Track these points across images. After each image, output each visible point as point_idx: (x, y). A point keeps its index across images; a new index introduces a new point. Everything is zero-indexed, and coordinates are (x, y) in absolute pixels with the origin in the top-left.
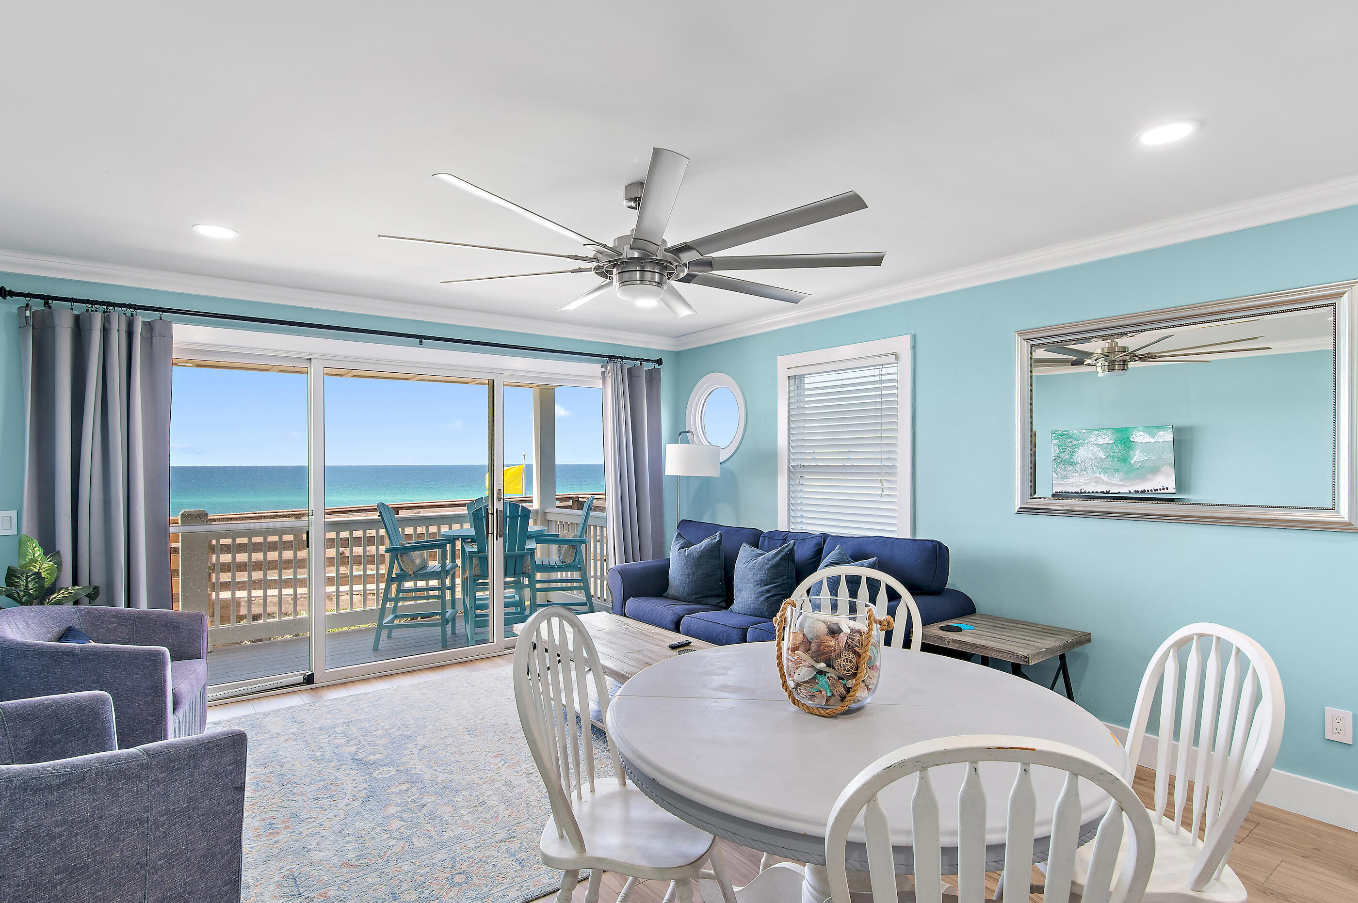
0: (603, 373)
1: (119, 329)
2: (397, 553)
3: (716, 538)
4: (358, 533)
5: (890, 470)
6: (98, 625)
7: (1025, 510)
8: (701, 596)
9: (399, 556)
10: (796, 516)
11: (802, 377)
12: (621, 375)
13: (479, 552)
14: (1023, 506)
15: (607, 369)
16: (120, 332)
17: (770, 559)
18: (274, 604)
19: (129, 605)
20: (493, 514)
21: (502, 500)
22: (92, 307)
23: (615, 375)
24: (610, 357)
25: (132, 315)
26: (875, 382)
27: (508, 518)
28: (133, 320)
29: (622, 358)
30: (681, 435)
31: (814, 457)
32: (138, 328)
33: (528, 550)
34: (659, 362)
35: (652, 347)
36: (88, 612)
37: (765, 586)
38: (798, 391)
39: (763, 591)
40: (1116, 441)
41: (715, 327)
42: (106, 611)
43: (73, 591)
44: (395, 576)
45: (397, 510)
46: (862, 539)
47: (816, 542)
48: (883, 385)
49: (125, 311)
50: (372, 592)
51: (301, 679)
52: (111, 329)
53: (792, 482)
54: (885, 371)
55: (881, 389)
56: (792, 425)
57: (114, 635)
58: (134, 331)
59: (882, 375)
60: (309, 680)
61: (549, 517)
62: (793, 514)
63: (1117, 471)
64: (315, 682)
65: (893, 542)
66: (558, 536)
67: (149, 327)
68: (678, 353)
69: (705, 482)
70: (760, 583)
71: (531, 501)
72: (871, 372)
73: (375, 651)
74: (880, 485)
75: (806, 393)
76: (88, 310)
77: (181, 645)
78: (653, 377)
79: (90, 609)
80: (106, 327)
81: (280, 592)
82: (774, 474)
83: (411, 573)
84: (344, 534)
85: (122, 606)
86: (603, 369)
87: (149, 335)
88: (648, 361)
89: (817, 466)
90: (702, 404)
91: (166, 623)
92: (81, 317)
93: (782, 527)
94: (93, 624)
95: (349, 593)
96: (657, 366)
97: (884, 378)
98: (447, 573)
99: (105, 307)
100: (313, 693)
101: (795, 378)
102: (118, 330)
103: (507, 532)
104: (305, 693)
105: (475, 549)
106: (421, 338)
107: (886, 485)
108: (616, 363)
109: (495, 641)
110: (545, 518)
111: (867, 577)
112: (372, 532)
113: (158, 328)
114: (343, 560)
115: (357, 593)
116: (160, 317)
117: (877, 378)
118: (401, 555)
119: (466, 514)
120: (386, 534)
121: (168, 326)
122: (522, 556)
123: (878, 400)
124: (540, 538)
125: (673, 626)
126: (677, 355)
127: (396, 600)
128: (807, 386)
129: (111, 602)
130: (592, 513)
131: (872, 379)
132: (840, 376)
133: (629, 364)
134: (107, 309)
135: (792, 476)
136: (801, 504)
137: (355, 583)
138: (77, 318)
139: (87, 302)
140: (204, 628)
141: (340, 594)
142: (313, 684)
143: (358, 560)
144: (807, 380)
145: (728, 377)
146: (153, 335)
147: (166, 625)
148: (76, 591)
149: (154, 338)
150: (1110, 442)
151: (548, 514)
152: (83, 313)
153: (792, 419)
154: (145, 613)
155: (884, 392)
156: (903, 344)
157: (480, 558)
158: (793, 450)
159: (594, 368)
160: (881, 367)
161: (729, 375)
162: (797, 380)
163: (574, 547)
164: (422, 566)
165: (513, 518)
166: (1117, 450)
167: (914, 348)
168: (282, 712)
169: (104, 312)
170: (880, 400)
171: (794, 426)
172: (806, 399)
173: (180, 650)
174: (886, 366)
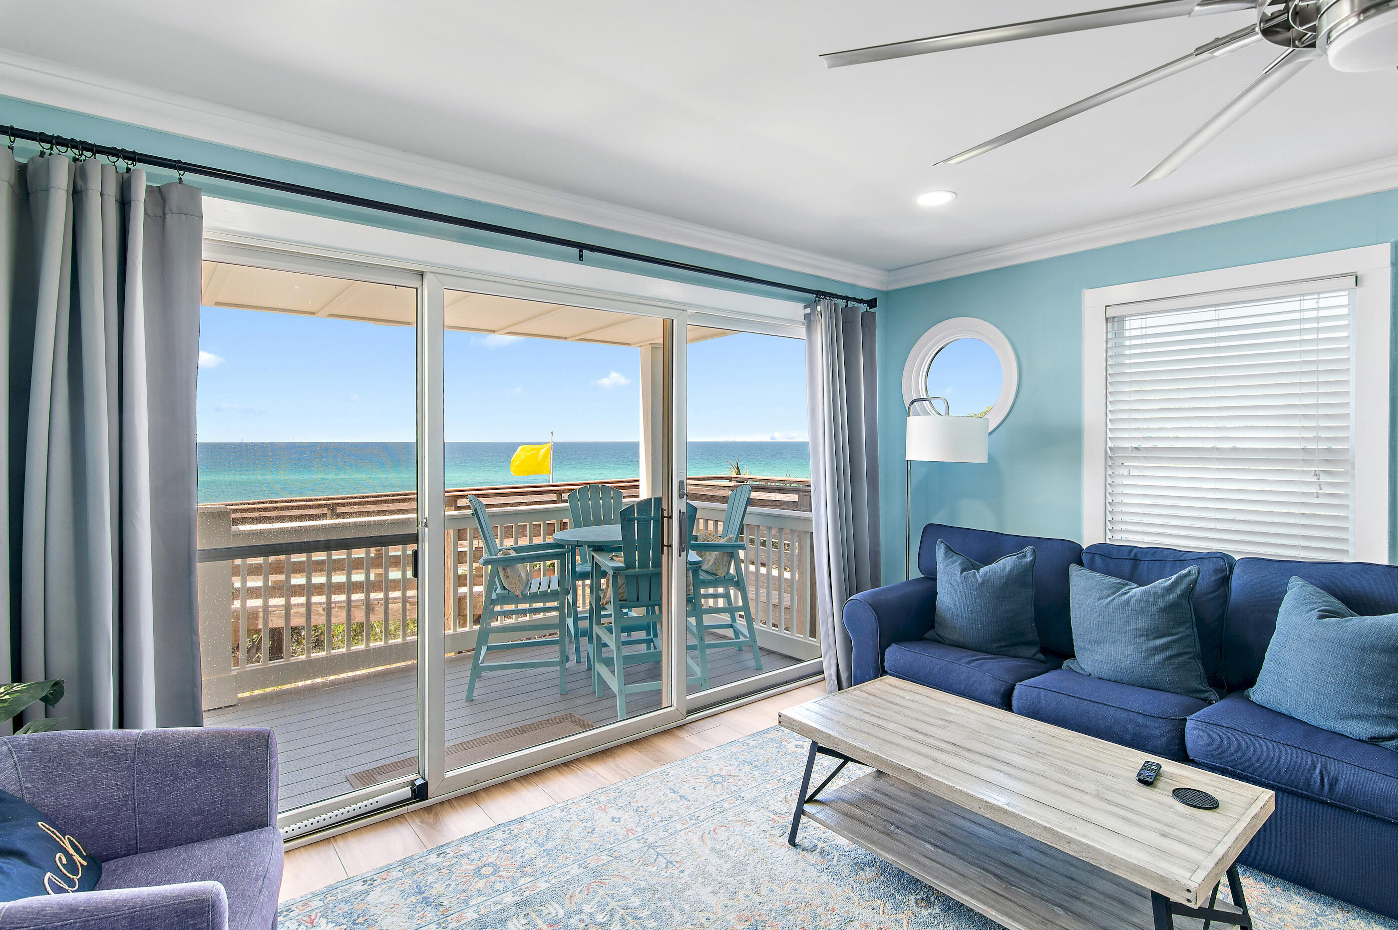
0: (806, 316)
1: (105, 192)
2: (498, 565)
3: (1025, 556)
5: (1337, 457)
6: (58, 776)
8: (1006, 643)
9: (500, 569)
11: (1121, 319)
12: (835, 318)
15: (813, 310)
16: (105, 196)
17: (1159, 597)
18: (301, 615)
19: (121, 723)
20: (670, 517)
21: (685, 496)
22: (51, 148)
24: (818, 293)
25: (128, 170)
28: (129, 179)
29: (833, 296)
32: (140, 196)
34: (872, 303)
35: (861, 283)
36: (37, 749)
37: (1156, 638)
38: (1117, 340)
39: (1155, 648)
41: (967, 253)
42: (74, 744)
43: (7, 697)
44: (496, 598)
46: (1328, 566)
47: (1214, 566)
48: (1322, 324)
49: (114, 162)
51: (407, 792)
52: (87, 190)
54: (1323, 303)
57: (91, 794)
58: (133, 197)
59: (1318, 309)
60: (419, 788)
62: (1113, 518)
64: (429, 796)
67: (159, 198)
68: (887, 294)
70: (1146, 633)
73: (470, 704)
74: (1314, 479)
75: (1128, 343)
76: (42, 154)
77: (228, 801)
78: (868, 324)
79: (41, 741)
80: (79, 188)
81: (309, 600)
82: (1076, 458)
83: (518, 593)
85: (108, 729)
86: (808, 311)
87: (159, 212)
88: (861, 301)
89: (1155, 449)
90: (928, 363)
91: (198, 759)
92: (30, 168)
94: (45, 774)
96: (871, 309)
97: (1323, 313)
99: (77, 151)
100: (429, 818)
101: (1114, 321)
102: (102, 194)
103: (651, 537)
104: (417, 820)
106: (582, 247)
107: (1324, 479)
108: (827, 302)
109: (675, 703)
113: (174, 198)
116: (180, 179)
118: (504, 569)
121: (194, 194)
125: (998, 699)
126: (886, 297)
128: (1127, 334)
129: (87, 719)
130: (749, 509)
133: (841, 304)
134: (81, 155)
136: (1130, 503)
138: (22, 171)
139: (41, 137)
140: (274, 760)
142: (427, 800)
144: (1128, 324)
145: (984, 322)
146: (167, 210)
147: (198, 763)
148: (15, 696)
149: (168, 217)
152: (32, 159)
153: (1110, 380)
154: (155, 737)
157: (627, 576)
158: (1112, 425)
159: (795, 309)
160: (1316, 296)
161: (985, 320)
162: (1116, 324)
163: (729, 555)
168: (395, 874)
169: (75, 160)
172: (1127, 352)
173: (228, 809)
174: (1321, 296)
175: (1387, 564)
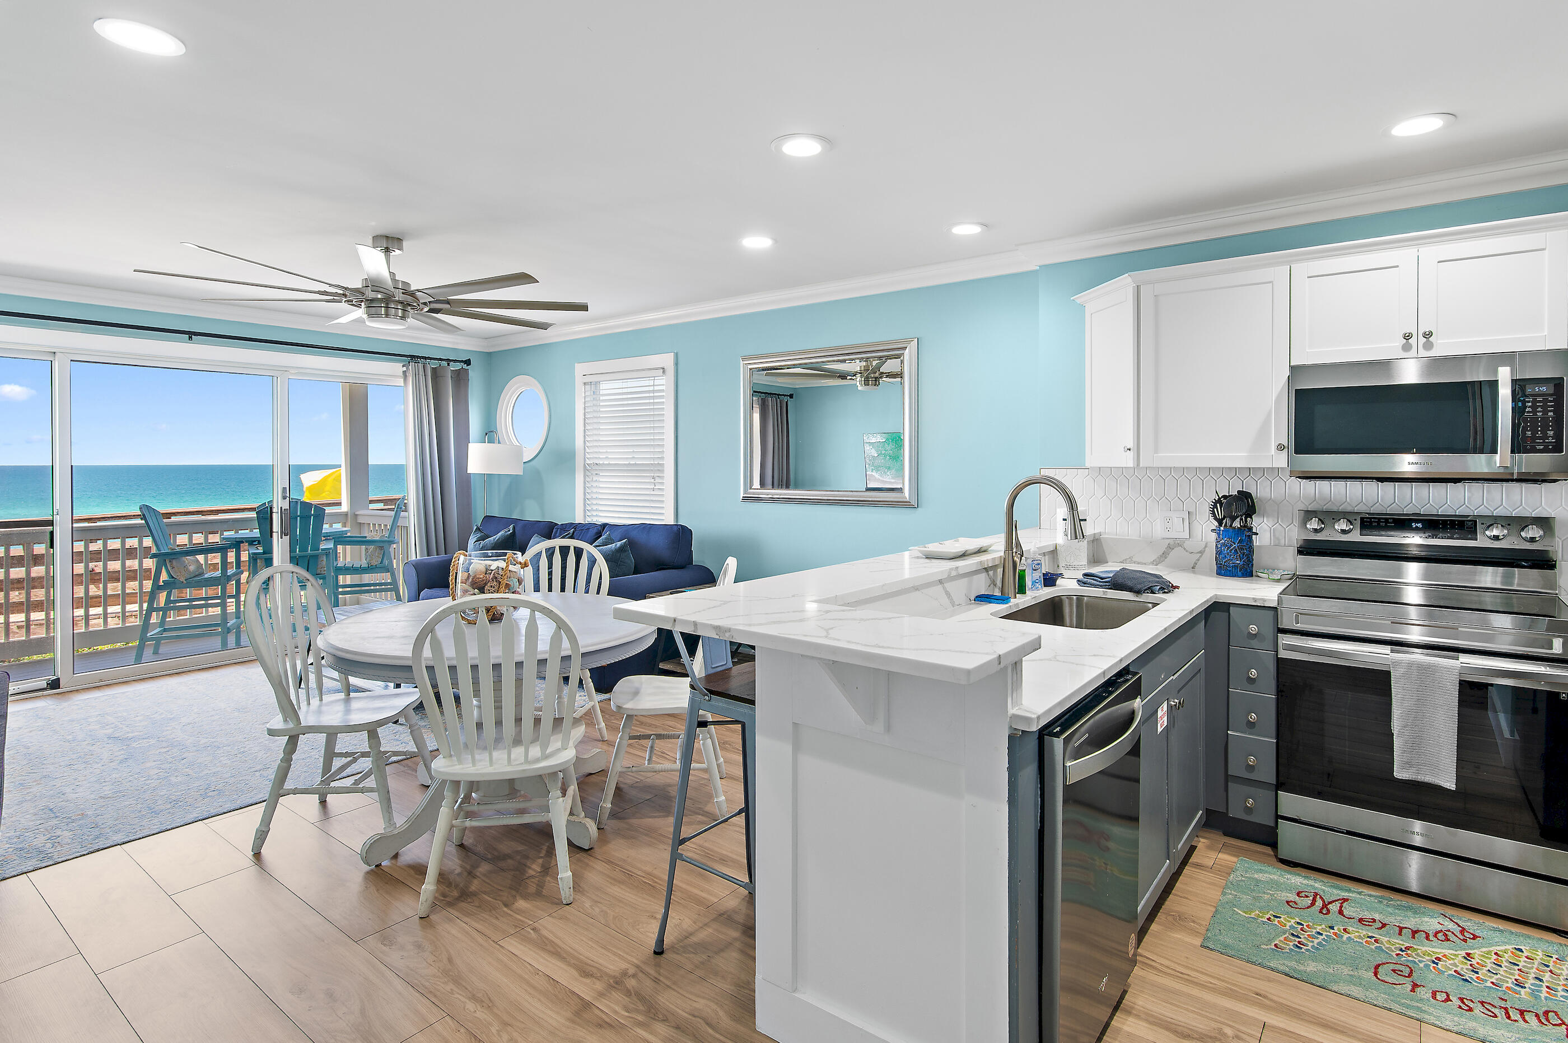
0: (404, 373)
2: (166, 558)
3: (509, 531)
4: (114, 544)
5: (660, 468)
7: (745, 499)
9: (167, 562)
10: (592, 510)
11: (597, 383)
12: (423, 374)
13: (264, 553)
14: (745, 496)
15: (408, 368)
21: (288, 499)
23: (416, 375)
24: (412, 357)
26: (649, 392)
27: (299, 518)
29: (425, 358)
30: (489, 434)
31: (607, 456)
33: (322, 550)
34: (468, 362)
35: (461, 347)
38: (594, 396)
40: (887, 439)
44: (163, 584)
45: (169, 515)
47: (596, 531)
48: (656, 394)
50: (134, 613)
51: (44, 684)
53: (588, 479)
54: (655, 382)
55: (654, 397)
56: (588, 427)
59: (653, 385)
60: (55, 684)
61: (361, 520)
62: (589, 508)
63: (889, 468)
64: (61, 686)
65: (650, 528)
66: (366, 537)
68: (489, 354)
69: (514, 479)
71: (339, 504)
72: (647, 383)
74: (653, 481)
75: (602, 398)
78: (461, 379)
82: (572, 471)
83: (183, 579)
84: (97, 546)
86: (405, 369)
88: (455, 361)
89: (609, 464)
90: (512, 405)
93: (579, 519)
95: (102, 616)
96: (465, 366)
97: (656, 388)
98: (229, 579)
100: (59, 697)
101: (591, 384)
103: (298, 533)
104: (49, 698)
105: (261, 550)
106: (191, 334)
107: (661, 480)
108: (419, 363)
110: (356, 520)
111: (574, 547)
112: (132, 542)
114: (93, 577)
115: (114, 615)
117: (651, 388)
118: (170, 561)
119: (255, 517)
120: (154, 544)
122: (316, 557)
123: (651, 407)
124: (340, 539)
126: (489, 357)
127: (165, 610)
128: (599, 392)
131: (647, 389)
132: (625, 385)
133: (436, 364)
135: (588, 473)
136: (596, 498)
137: (111, 604)
141: (90, 617)
142: (59, 688)
143: (114, 577)
144: (602, 387)
145: (534, 380)
150: (882, 441)
151: (359, 517)
155: (656, 401)
156: (667, 360)
157: (266, 559)
158: (589, 450)
159: (397, 368)
160: (653, 378)
161: (535, 378)
162: (593, 385)
163: (381, 548)
164: (197, 573)
165: (306, 518)
166: (888, 448)
167: (676, 364)
170: (653, 407)
171: (589, 428)
172: (602, 404)
174: (656, 378)
175: (673, 524)
